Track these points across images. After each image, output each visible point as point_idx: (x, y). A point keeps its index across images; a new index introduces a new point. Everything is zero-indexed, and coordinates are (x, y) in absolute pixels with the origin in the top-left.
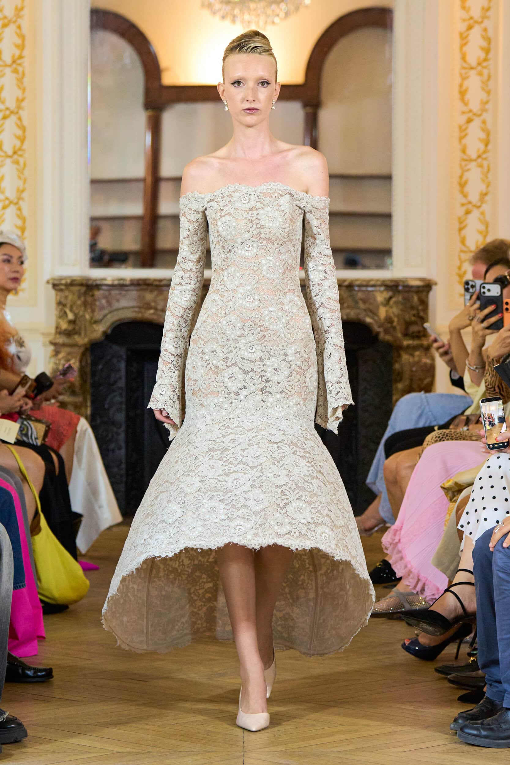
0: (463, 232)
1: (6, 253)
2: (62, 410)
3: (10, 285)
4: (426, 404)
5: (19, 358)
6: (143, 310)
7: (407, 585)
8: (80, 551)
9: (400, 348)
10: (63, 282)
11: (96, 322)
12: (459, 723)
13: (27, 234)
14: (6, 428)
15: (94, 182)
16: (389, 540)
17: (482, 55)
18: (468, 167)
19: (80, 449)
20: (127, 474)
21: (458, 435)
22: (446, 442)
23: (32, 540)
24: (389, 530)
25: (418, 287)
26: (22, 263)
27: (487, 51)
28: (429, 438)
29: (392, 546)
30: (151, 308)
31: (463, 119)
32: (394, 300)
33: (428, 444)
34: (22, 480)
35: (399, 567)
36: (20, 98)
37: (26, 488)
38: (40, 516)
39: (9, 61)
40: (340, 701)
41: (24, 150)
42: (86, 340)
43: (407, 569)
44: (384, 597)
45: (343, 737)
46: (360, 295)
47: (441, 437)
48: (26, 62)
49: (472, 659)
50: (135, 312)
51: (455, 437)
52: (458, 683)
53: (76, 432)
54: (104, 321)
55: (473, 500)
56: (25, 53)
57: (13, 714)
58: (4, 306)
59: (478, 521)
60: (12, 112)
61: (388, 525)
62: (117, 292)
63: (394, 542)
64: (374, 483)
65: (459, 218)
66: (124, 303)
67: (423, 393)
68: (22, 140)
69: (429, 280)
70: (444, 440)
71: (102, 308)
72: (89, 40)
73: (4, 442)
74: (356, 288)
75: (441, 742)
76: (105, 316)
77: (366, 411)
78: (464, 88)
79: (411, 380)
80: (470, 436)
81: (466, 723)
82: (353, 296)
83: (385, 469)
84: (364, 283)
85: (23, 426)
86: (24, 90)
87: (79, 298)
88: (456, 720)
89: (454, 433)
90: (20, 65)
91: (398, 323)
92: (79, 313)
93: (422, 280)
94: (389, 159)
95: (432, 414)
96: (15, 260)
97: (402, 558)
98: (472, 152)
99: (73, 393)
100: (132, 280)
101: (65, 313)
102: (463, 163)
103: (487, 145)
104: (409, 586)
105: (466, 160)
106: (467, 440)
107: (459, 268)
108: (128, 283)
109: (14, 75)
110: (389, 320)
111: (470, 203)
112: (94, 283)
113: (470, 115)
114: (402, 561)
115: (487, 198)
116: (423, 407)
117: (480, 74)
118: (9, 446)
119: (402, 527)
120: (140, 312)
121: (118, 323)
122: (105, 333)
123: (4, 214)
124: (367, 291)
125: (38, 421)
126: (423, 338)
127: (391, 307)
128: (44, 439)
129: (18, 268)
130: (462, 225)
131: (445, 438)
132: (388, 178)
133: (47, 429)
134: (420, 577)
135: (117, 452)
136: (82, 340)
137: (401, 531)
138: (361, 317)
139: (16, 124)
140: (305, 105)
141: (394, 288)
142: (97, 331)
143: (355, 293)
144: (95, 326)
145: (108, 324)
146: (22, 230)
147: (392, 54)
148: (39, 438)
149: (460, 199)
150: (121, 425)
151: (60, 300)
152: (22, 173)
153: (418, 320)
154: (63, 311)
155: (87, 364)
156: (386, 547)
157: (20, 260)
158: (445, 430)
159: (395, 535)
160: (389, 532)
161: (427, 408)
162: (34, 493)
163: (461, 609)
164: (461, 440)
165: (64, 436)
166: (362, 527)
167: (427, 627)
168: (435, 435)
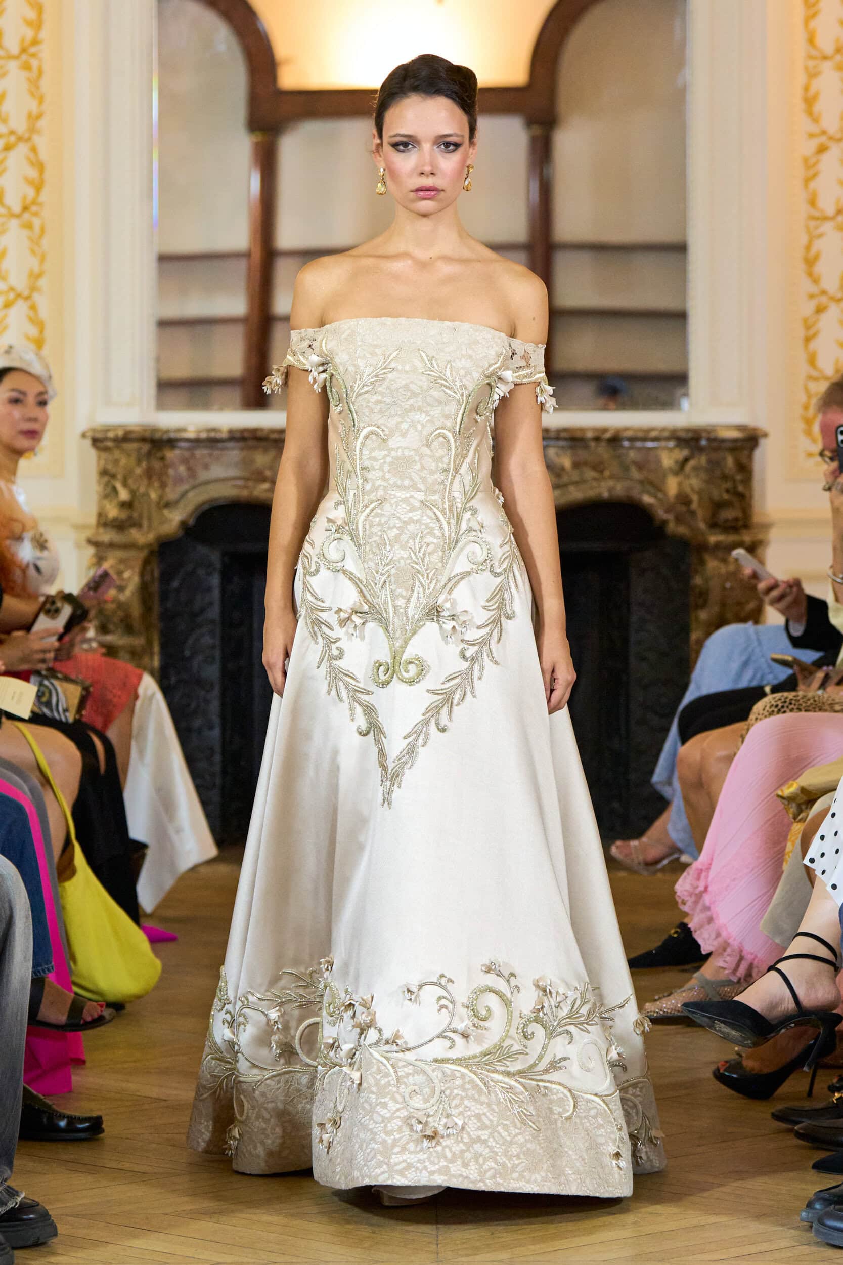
0: (813, 345)
1: (15, 386)
2: (110, 660)
3: (22, 443)
4: (755, 643)
5: (38, 569)
6: (250, 484)
7: (722, 968)
8: (143, 911)
9: (702, 548)
10: (111, 435)
11: (167, 505)
12: (816, 1209)
14: (14, 693)
15: (164, 259)
16: (688, 887)
18: (818, 232)
19: (142, 729)
20: (224, 772)
21: (809, 703)
22: (789, 715)
23: (60, 889)
24: (688, 870)
25: (735, 441)
26: (43, 403)
28: (759, 707)
29: (693, 899)
30: (264, 480)
31: (810, 147)
32: (692, 463)
33: (756, 719)
34: (43, 785)
35: (706, 935)
36: (35, 113)
37: (48, 798)
38: (73, 846)
39: (15, 49)
41: (40, 205)
42: (151, 537)
43: (720, 939)
44: (680, 987)
46: (632, 455)
47: (780, 705)
48: (45, 51)
49: (837, 1095)
50: (236, 486)
51: (804, 705)
52: (812, 1138)
53: (136, 697)
54: (182, 503)
55: (833, 815)
56: (44, 35)
57: (31, 1197)
58: (12, 478)
59: (837, 851)
60: (20, 139)
62: (205, 452)
63: (697, 891)
64: (665, 784)
65: (805, 320)
66: (218, 471)
67: (749, 624)
68: (38, 186)
69: (754, 429)
70: (785, 712)
71: (179, 480)
72: (154, 12)
73: (11, 717)
74: (626, 444)
75: (784, 1243)
76: (184, 494)
77: (644, 659)
78: (812, 91)
79: (723, 605)
80: (832, 704)
81: (828, 1209)
82: (619, 457)
83: (680, 762)
84: (640, 434)
85: (42, 688)
86: (41, 100)
87: (139, 462)
88: (810, 1205)
89: (803, 698)
90: (34, 55)
91: (700, 506)
92: (138, 488)
93: (741, 428)
94: (682, 219)
96: (31, 399)
97: (710, 920)
98: (827, 205)
99: (129, 629)
100: (231, 431)
101: (115, 490)
102: (812, 223)
104: (725, 969)
105: (817, 219)
106: (826, 711)
107: (807, 407)
108: (224, 435)
109: (24, 74)
110: (683, 499)
111: (824, 292)
112: (165, 437)
113: (823, 139)
114: (712, 925)
116: (750, 650)
117: (840, 67)
118: (20, 725)
119: (711, 864)
120: (246, 487)
121: (206, 507)
122: (183, 524)
123: (6, 316)
124: (644, 448)
125: (67, 679)
126: (744, 531)
127: (688, 477)
129: (37, 413)
130: (811, 332)
131: (788, 707)
132: (680, 249)
134: (744, 953)
135: (206, 733)
136: (143, 537)
137: (708, 872)
138: (635, 493)
139: (28, 159)
140: (530, 122)
141: (693, 444)
142: (171, 521)
143: (624, 451)
144: (166, 512)
145: (190, 507)
146: (39, 343)
147: (684, 30)
148: (71, 709)
149: (807, 286)
150: (212, 685)
151: (104, 467)
152: (38, 244)
153: (735, 500)
154: (111, 486)
155: (153, 579)
156: (683, 900)
157: (40, 398)
158: (786, 694)
159: (698, 879)
160: (688, 874)
161: (757, 650)
162: (64, 807)
163: (792, 1002)
164: (815, 712)
165: (114, 706)
166: (641, 858)
167: (727, 1029)
168: (770, 702)
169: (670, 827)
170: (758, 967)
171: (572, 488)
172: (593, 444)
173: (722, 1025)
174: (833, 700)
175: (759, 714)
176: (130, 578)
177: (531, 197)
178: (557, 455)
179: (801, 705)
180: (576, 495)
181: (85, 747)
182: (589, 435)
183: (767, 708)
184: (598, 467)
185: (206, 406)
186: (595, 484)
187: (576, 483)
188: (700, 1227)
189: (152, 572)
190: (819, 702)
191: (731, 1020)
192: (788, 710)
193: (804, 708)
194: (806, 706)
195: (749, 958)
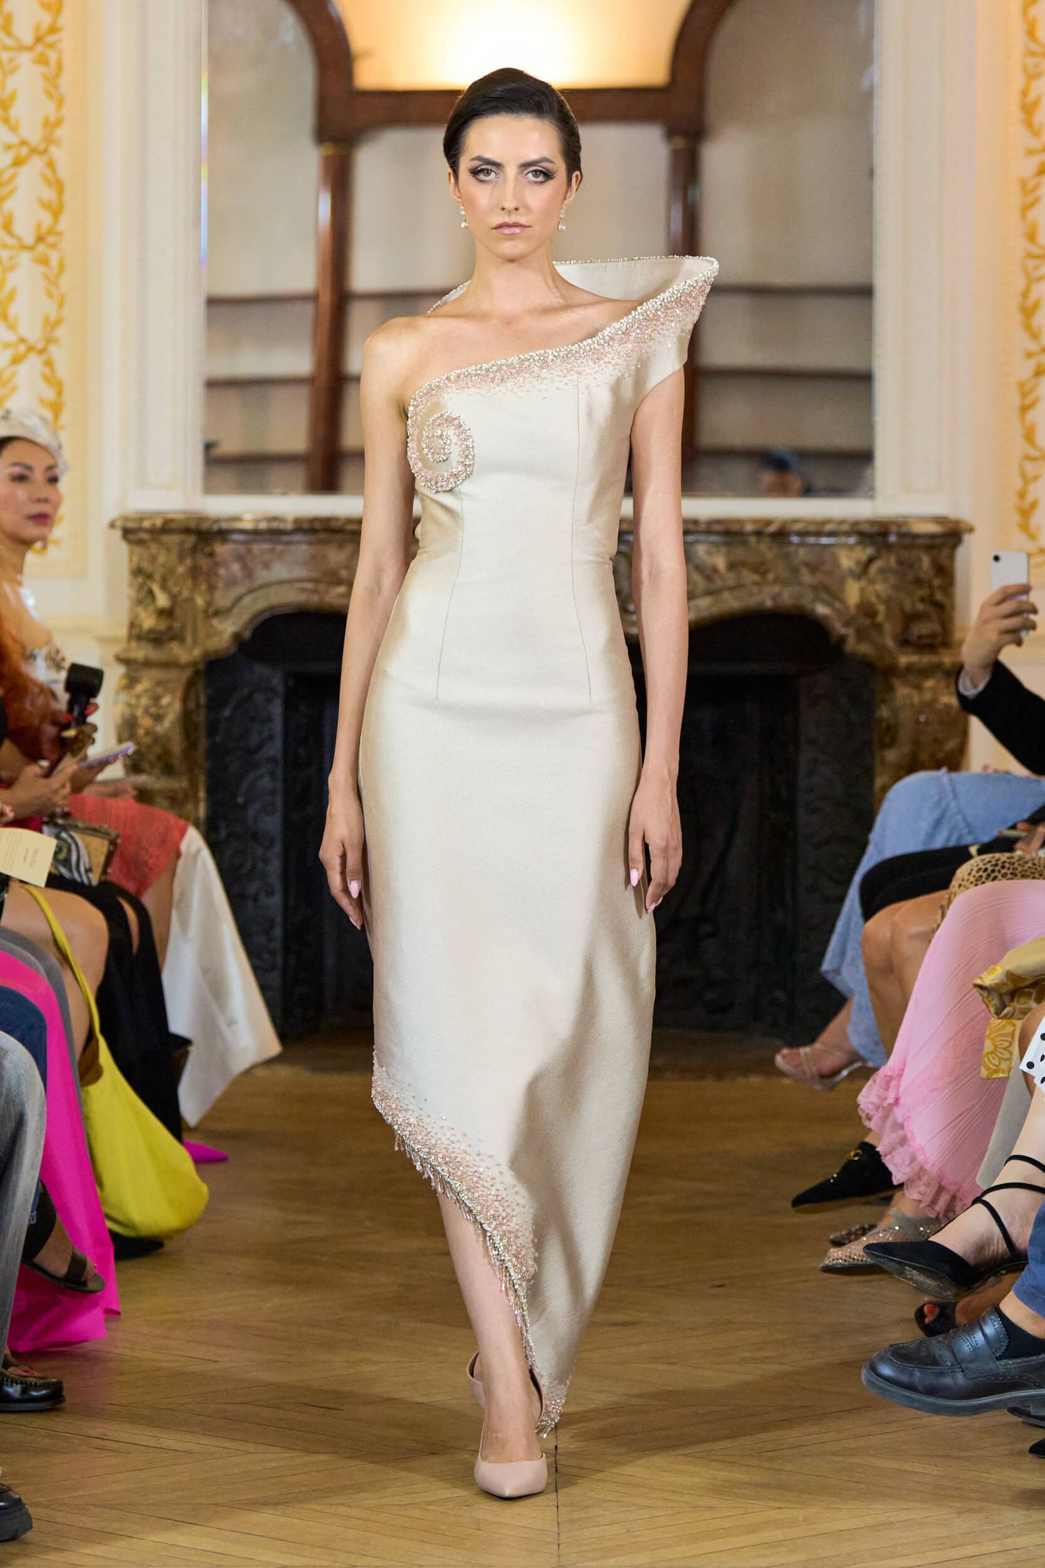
0: (1030, 416)
1: (19, 460)
2: (144, 807)
3: (31, 530)
4: (951, 796)
6: (322, 587)
7: (917, 1201)
8: (186, 1123)
9: (889, 672)
10: (147, 524)
11: (217, 613)
13: (64, 419)
14: (27, 851)
15: (213, 302)
16: (874, 1099)
18: (1039, 273)
19: (184, 895)
20: (286, 949)
23: (83, 1094)
24: (875, 1076)
25: (933, 536)
26: (54, 480)
28: (963, 871)
29: (880, 1113)
30: (338, 582)
31: (1028, 167)
32: (878, 564)
33: (960, 886)
34: (61, 964)
35: (898, 1159)
36: (52, 118)
37: (67, 978)
38: (97, 1041)
39: (28, 38)
40: (770, 1454)
41: (60, 234)
42: (197, 653)
43: (915, 1166)
45: (778, 1534)
46: (803, 554)
47: (990, 869)
48: (66, 41)
50: (304, 590)
51: (1020, 869)
53: (178, 855)
54: (235, 611)
56: (64, 20)
58: (18, 577)
60: (34, 151)
62: (267, 546)
63: (886, 1104)
64: (837, 971)
65: (1021, 385)
66: (280, 571)
67: (944, 770)
68: (56, 211)
69: (957, 522)
70: (995, 878)
71: (232, 582)
74: (795, 539)
76: (239, 599)
77: (815, 810)
78: (1032, 96)
79: (916, 743)
82: (786, 557)
83: (865, 941)
84: (812, 528)
85: (60, 843)
86: (60, 102)
87: (181, 558)
90: (51, 46)
91: (888, 615)
92: (180, 592)
93: (940, 520)
94: (868, 259)
95: (964, 819)
96: (39, 475)
97: (904, 1141)
99: (168, 770)
100: (297, 521)
101: (151, 593)
102: (1031, 263)
104: (920, 1202)
105: (1036, 257)
107: (1022, 495)
108: (289, 526)
109: (39, 69)
110: (867, 609)
111: (1044, 350)
112: (215, 528)
113: (1044, 157)
114: (906, 1147)
116: (943, 804)
118: (34, 891)
119: (903, 1070)
120: (315, 591)
121: (267, 615)
122: (237, 637)
123: (15, 374)
124: (817, 545)
126: (942, 650)
127: (872, 582)
128: (104, 872)
129: (47, 492)
130: (1028, 401)
131: (999, 871)
132: (865, 292)
133: (111, 848)
135: (264, 899)
136: (186, 653)
137: (900, 1080)
138: (806, 602)
139: (43, 176)
140: (671, 134)
141: (879, 539)
142: (222, 632)
143: (792, 549)
144: (215, 622)
145: (245, 617)
146: (56, 409)
147: (871, 20)
148: (94, 869)
149: (1024, 342)
150: (272, 841)
151: (138, 564)
152: (56, 284)
153: (931, 610)
154: (146, 588)
155: (198, 705)
156: (868, 1114)
157: (51, 474)
158: (997, 855)
159: (887, 1089)
160: (875, 1082)
161: (953, 804)
162: (86, 991)
163: (1002, 1243)
164: (1034, 878)
165: (151, 869)
166: (815, 1069)
167: (920, 1278)
168: (978, 865)
169: (850, 1029)
170: (961, 1200)
171: (726, 595)
172: (753, 540)
173: (915, 1272)
175: (963, 880)
176: (169, 705)
177: (673, 228)
178: (709, 553)
179: (1016, 869)
180: (732, 603)
181: (115, 919)
182: (749, 528)
183: (974, 873)
184: (760, 569)
185: (261, 489)
186: (755, 589)
187: (731, 589)
188: (889, 1525)
189: (198, 698)
190: (1040, 866)
191: (925, 1265)
192: (1000, 876)
193: (1020, 873)
194: (1022, 870)
195: (953, 1188)
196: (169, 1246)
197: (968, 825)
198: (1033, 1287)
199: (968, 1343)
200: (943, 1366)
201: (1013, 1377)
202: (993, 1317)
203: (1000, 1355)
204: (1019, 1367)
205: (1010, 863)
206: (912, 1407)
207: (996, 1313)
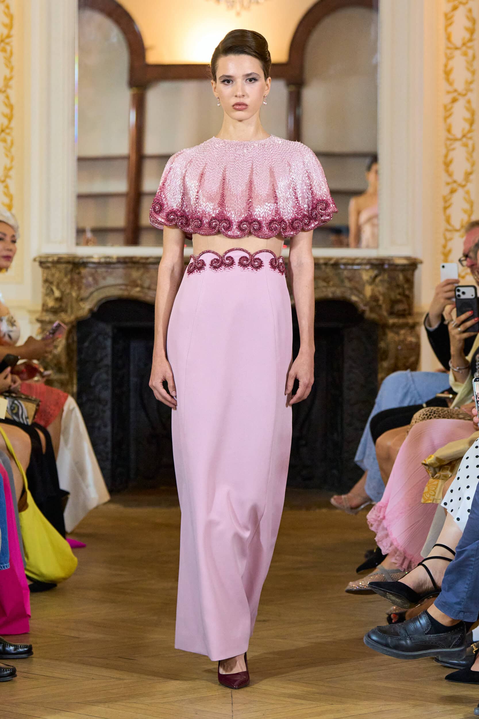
0: (448, 211)
2: (49, 388)
3: (3, 263)
4: (412, 382)
5: (10, 337)
6: (129, 288)
7: (394, 563)
9: (385, 326)
10: (50, 259)
11: (82, 300)
15: (81, 160)
16: (374, 516)
17: (467, 36)
18: (452, 147)
19: (67, 428)
20: (113, 451)
23: (19, 516)
24: (374, 507)
25: (404, 265)
27: (472, 32)
28: (416, 415)
29: (377, 523)
30: (137, 286)
31: (447, 99)
32: (379, 278)
33: (416, 422)
34: (10, 458)
35: (384, 544)
36: (8, 76)
37: (13, 465)
41: (11, 129)
42: (72, 318)
43: (393, 547)
46: (346, 273)
47: (429, 414)
48: (14, 41)
50: (121, 289)
51: (442, 414)
53: (63, 411)
54: (91, 299)
55: (458, 478)
56: (14, 32)
59: (460, 499)
61: (373, 503)
62: (103, 270)
63: (379, 519)
64: (362, 461)
65: (444, 197)
66: (110, 281)
67: (408, 371)
68: (10, 118)
69: (415, 259)
70: (431, 418)
71: (89, 286)
72: (76, 19)
74: (342, 267)
76: (92, 293)
77: (351, 389)
78: (449, 67)
79: (397, 358)
80: (458, 414)
82: (338, 275)
84: (350, 262)
85: (14, 405)
86: (12, 69)
87: (66, 275)
89: (441, 410)
90: (8, 44)
91: (384, 302)
92: (65, 290)
93: (407, 258)
94: (374, 138)
95: (418, 393)
96: (8, 239)
97: (387, 535)
98: (457, 132)
99: (60, 370)
100: (118, 258)
101: (52, 291)
102: (449, 143)
103: (472, 123)
105: (451, 140)
106: (454, 418)
107: (444, 247)
108: (114, 260)
109: (2, 55)
110: (374, 298)
111: (455, 182)
112: (81, 261)
113: (455, 95)
114: (388, 538)
115: (472, 177)
116: (408, 386)
117: (465, 54)
119: (387, 504)
120: (126, 290)
121: (104, 301)
122: (91, 311)
124: (352, 269)
125: (28, 399)
126: (408, 317)
127: (377, 286)
129: (11, 246)
130: (447, 204)
131: (433, 415)
134: (407, 555)
135: (103, 429)
136: (69, 317)
137: (386, 509)
138: (347, 295)
139: (4, 102)
140: (289, 84)
141: (380, 267)
142: (84, 308)
143: (341, 271)
144: (81, 304)
145: (95, 301)
146: (10, 207)
147: (377, 33)
148: (29, 417)
149: (445, 178)
150: (107, 402)
151: (47, 277)
152: (9, 151)
153: (404, 299)
154: (50, 289)
155: (73, 341)
156: (371, 524)
157: (13, 239)
158: (432, 408)
159: (380, 512)
160: (374, 509)
161: (413, 386)
162: (21, 471)
163: (431, 583)
164: (448, 418)
165: (51, 416)
166: (348, 505)
167: (393, 598)
168: (423, 412)
169: (366, 487)
170: (414, 563)
172: (323, 267)
173: (391, 595)
174: (459, 412)
175: (417, 419)
176: (61, 342)
177: (289, 126)
179: (440, 414)
181: (34, 437)
182: (322, 261)
183: (421, 416)
184: (326, 280)
185: (103, 243)
186: (324, 289)
188: (381, 712)
189: (73, 338)
190: (451, 413)
191: (395, 592)
192: (433, 417)
193: (442, 416)
194: (443, 415)
195: (409, 558)
196: (59, 586)
197: (419, 395)
198: (443, 602)
199: (413, 627)
200: (400, 636)
201: (432, 643)
202: (424, 615)
203: (427, 633)
204: (435, 638)
205: (437, 411)
206: (387, 654)
207: (426, 614)
